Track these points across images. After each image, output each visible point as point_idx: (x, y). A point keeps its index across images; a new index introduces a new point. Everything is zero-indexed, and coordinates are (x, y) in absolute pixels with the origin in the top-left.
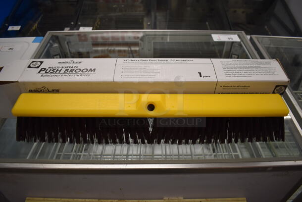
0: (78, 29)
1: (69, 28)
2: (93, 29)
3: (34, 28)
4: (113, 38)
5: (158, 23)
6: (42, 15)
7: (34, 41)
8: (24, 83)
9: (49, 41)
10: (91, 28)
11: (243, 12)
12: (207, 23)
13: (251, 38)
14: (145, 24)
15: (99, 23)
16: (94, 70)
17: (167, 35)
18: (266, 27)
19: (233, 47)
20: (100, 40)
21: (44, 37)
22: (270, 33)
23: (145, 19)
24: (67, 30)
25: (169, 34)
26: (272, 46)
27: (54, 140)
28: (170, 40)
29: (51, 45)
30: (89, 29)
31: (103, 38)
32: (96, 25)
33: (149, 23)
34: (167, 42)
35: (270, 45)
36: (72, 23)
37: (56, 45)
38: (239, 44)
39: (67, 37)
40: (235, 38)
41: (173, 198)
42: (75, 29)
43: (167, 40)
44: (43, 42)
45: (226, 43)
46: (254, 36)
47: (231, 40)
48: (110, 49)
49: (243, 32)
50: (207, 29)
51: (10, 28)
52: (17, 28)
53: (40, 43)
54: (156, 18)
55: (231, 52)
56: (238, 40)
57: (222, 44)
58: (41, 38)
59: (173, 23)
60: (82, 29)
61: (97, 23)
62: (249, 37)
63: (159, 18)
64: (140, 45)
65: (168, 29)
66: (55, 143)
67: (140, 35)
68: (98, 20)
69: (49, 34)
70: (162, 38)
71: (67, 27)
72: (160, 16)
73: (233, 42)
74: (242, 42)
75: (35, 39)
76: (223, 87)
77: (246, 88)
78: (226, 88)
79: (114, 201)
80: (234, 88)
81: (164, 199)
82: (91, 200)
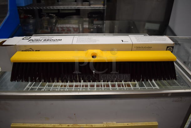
8: (19, 46)
16: (61, 40)
27: (34, 80)
41: (109, 123)
66: (34, 82)
76: (136, 47)
77: (150, 48)
78: (138, 48)
79: (70, 125)
80: (143, 48)
81: (104, 123)
82: (55, 124)
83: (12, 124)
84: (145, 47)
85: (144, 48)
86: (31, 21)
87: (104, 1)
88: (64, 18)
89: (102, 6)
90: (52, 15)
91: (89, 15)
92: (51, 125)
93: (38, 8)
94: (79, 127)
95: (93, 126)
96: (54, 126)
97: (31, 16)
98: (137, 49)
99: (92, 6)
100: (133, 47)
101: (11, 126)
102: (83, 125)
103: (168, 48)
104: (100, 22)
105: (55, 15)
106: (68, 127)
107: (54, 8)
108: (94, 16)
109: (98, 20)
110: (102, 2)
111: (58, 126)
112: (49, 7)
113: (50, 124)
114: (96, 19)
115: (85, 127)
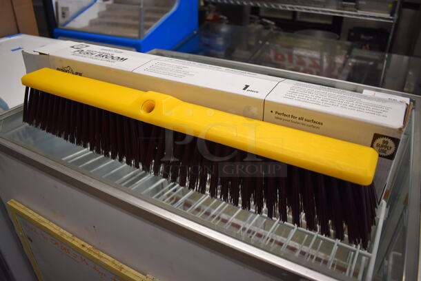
16: (126, 59)
76: (274, 112)
77: (315, 125)
78: (280, 116)
79: (87, 245)
80: (294, 120)
81: (148, 275)
82: (65, 232)
83: (12, 200)
84: (302, 119)
85: (297, 120)
86: (224, 29)
87: (395, 3)
88: (293, 32)
89: (387, 16)
90: (269, 22)
91: (352, 34)
92: (59, 230)
93: (252, 4)
94: (98, 258)
95: (123, 271)
96: (62, 233)
97: (225, 18)
98: (277, 118)
99: (360, 12)
100: (267, 111)
101: (8, 203)
102: (108, 257)
103: (380, 141)
104: (375, 55)
105: (273, 23)
106: (81, 247)
107: (285, 7)
108: (363, 37)
109: (371, 49)
110: (390, 6)
111: (68, 237)
112: (283, 5)
113: (59, 228)
114: (368, 46)
115: (108, 263)
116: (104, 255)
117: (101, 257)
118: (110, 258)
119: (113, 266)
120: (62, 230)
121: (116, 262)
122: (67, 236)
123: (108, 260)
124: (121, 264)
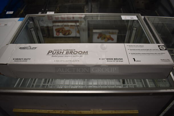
0: (46, 13)
1: (41, 13)
2: (55, 13)
3: (21, 12)
4: (68, 18)
5: (93, 9)
6: (26, 5)
7: (19, 20)
9: (27, 20)
10: (54, 12)
11: (143, 3)
12: (121, 9)
13: (144, 18)
14: (85, 10)
15: (59, 9)
17: (98, 16)
18: (156, 11)
19: (134, 23)
20: (60, 19)
21: (24, 17)
22: (158, 15)
23: (85, 7)
24: (40, 14)
25: (99, 15)
26: (160, 22)
28: (100, 19)
29: (29, 23)
30: (52, 13)
31: (62, 18)
32: (57, 10)
33: (87, 9)
34: (98, 20)
35: (159, 22)
36: (43, 10)
37: (31, 22)
38: (137, 21)
39: (41, 18)
40: (135, 18)
41: (96, 110)
42: (44, 13)
43: (98, 19)
44: (23, 21)
45: (130, 21)
46: (146, 17)
47: (132, 19)
48: (64, 24)
49: (140, 14)
50: (122, 13)
51: (7, 13)
52: (11, 13)
53: (22, 21)
54: (91, 6)
55: (133, 27)
56: (137, 19)
57: (128, 21)
58: (23, 18)
59: (102, 9)
60: (49, 13)
61: (58, 10)
62: (143, 17)
63: (93, 6)
64: (80, 22)
65: (99, 13)
67: (83, 16)
68: (58, 8)
69: (27, 16)
70: (92, 18)
71: (40, 12)
72: (94, 5)
73: (134, 20)
74: (139, 20)
75: (19, 19)
81: (91, 110)
95: (82, 113)
106: (60, 113)
115: (75, 113)
116: (72, 111)
117: (71, 112)
118: (74, 111)
119: (77, 113)
120: (47, 110)
121: (77, 111)
122: (51, 111)
123: (74, 112)
124: (80, 111)
